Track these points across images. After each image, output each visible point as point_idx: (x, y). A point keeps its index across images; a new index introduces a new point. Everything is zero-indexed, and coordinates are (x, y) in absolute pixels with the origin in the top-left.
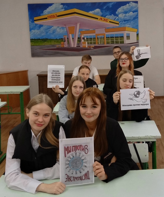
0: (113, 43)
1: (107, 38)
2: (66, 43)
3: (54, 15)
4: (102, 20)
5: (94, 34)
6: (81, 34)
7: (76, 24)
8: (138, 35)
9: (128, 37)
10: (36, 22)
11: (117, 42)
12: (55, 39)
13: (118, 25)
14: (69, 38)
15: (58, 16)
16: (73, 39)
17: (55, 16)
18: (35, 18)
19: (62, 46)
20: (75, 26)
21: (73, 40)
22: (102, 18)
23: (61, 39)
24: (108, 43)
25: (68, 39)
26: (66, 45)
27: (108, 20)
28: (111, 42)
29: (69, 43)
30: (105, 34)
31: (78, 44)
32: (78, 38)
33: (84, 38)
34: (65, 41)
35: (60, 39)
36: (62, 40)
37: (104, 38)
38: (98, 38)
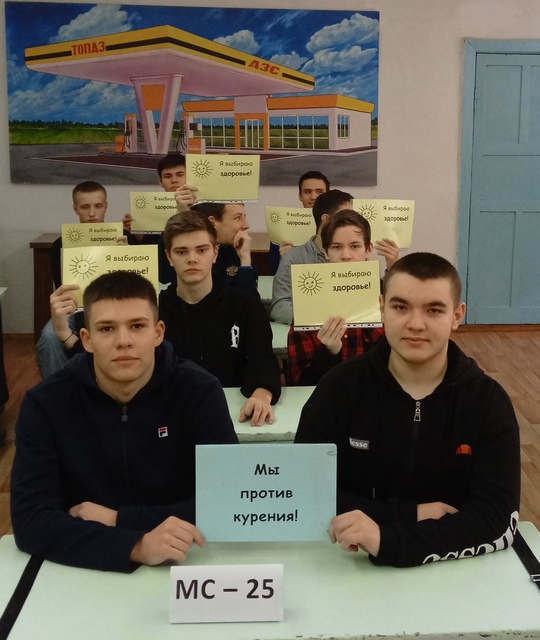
0: (291, 144)
1: (272, 127)
2: (133, 138)
3: (94, 45)
4: (257, 67)
5: (230, 115)
6: (186, 112)
7: (171, 77)
8: (374, 122)
9: (344, 129)
10: (32, 66)
11: (306, 143)
12: (94, 126)
13: (310, 88)
14: (144, 124)
15: (110, 48)
16: (157, 126)
17: (99, 47)
18: (29, 52)
19: (118, 149)
20: (165, 82)
21: (157, 132)
22: (257, 63)
23: (117, 125)
24: (275, 146)
25: (139, 125)
26: (132, 148)
27: (278, 69)
28: (287, 143)
29: (142, 138)
30: (266, 114)
31: (174, 144)
32: (176, 125)
33: (193, 127)
34: (128, 134)
35: (111, 126)
36: (120, 128)
37: (261, 128)
38: (242, 128)
